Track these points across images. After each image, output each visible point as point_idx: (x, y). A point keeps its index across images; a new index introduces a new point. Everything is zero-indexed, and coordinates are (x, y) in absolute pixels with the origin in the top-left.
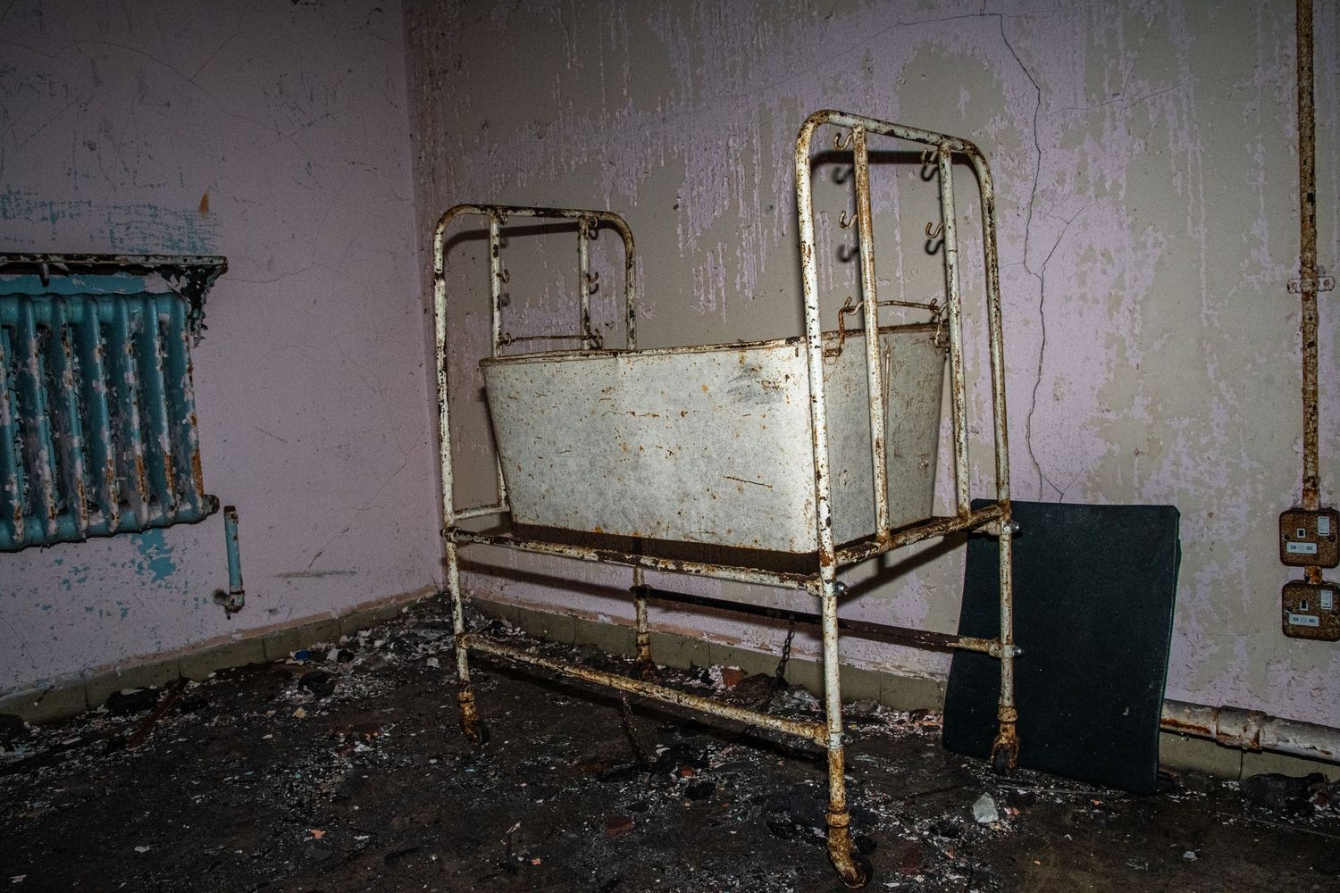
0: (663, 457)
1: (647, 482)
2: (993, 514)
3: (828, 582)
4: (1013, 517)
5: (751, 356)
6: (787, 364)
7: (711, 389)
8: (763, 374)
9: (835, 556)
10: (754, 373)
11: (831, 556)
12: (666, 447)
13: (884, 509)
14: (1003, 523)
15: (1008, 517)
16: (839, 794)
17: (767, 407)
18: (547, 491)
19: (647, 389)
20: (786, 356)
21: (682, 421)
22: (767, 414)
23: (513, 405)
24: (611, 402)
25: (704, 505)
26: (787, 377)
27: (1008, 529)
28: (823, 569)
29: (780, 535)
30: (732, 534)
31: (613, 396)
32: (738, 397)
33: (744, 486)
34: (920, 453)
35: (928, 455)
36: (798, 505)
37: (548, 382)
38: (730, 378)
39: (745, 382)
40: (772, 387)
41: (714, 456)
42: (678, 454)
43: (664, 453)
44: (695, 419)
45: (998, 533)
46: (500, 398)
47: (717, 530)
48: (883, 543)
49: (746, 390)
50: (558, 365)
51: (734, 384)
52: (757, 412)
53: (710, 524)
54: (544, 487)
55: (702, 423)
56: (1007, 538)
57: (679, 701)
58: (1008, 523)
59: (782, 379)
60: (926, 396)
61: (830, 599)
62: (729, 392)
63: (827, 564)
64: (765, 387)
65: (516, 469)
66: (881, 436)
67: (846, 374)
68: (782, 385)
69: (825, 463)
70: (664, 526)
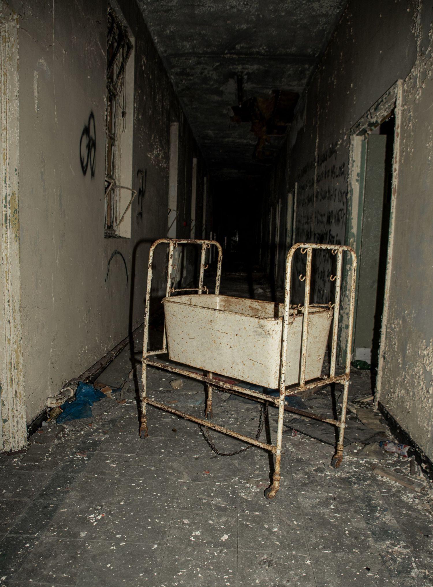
0: (228, 348)
1: (221, 355)
2: (343, 378)
3: (282, 400)
4: (350, 379)
5: (262, 321)
6: (273, 326)
7: (247, 329)
8: (265, 328)
9: (285, 392)
10: (262, 327)
11: (284, 392)
12: (229, 345)
13: (303, 377)
14: (346, 381)
15: (348, 379)
16: (278, 469)
17: (265, 339)
18: (184, 351)
19: (225, 324)
20: (274, 324)
21: (236, 337)
22: (265, 341)
23: (174, 318)
24: (211, 326)
25: (241, 366)
26: (273, 331)
27: (347, 383)
28: (280, 396)
29: (265, 381)
30: (249, 378)
31: (212, 324)
32: (256, 334)
33: (255, 363)
34: (318, 355)
35: (321, 355)
36: (273, 373)
37: (189, 313)
38: (254, 327)
39: (259, 329)
40: (268, 333)
41: (246, 351)
42: (233, 348)
43: (228, 347)
44: (240, 337)
45: (344, 384)
46: (170, 314)
47: (244, 376)
48: (302, 388)
49: (259, 332)
50: (193, 308)
51: (255, 329)
52: (262, 340)
53: (242, 373)
54: (183, 349)
55: (243, 340)
56: (347, 386)
57: (227, 432)
58: (348, 381)
59: (271, 331)
60: (322, 335)
61: (282, 406)
62: (253, 331)
63: (282, 395)
64: (265, 333)
65: (173, 341)
66: (305, 352)
67: (294, 330)
68: (271, 333)
69: (285, 362)
70: (226, 371)
